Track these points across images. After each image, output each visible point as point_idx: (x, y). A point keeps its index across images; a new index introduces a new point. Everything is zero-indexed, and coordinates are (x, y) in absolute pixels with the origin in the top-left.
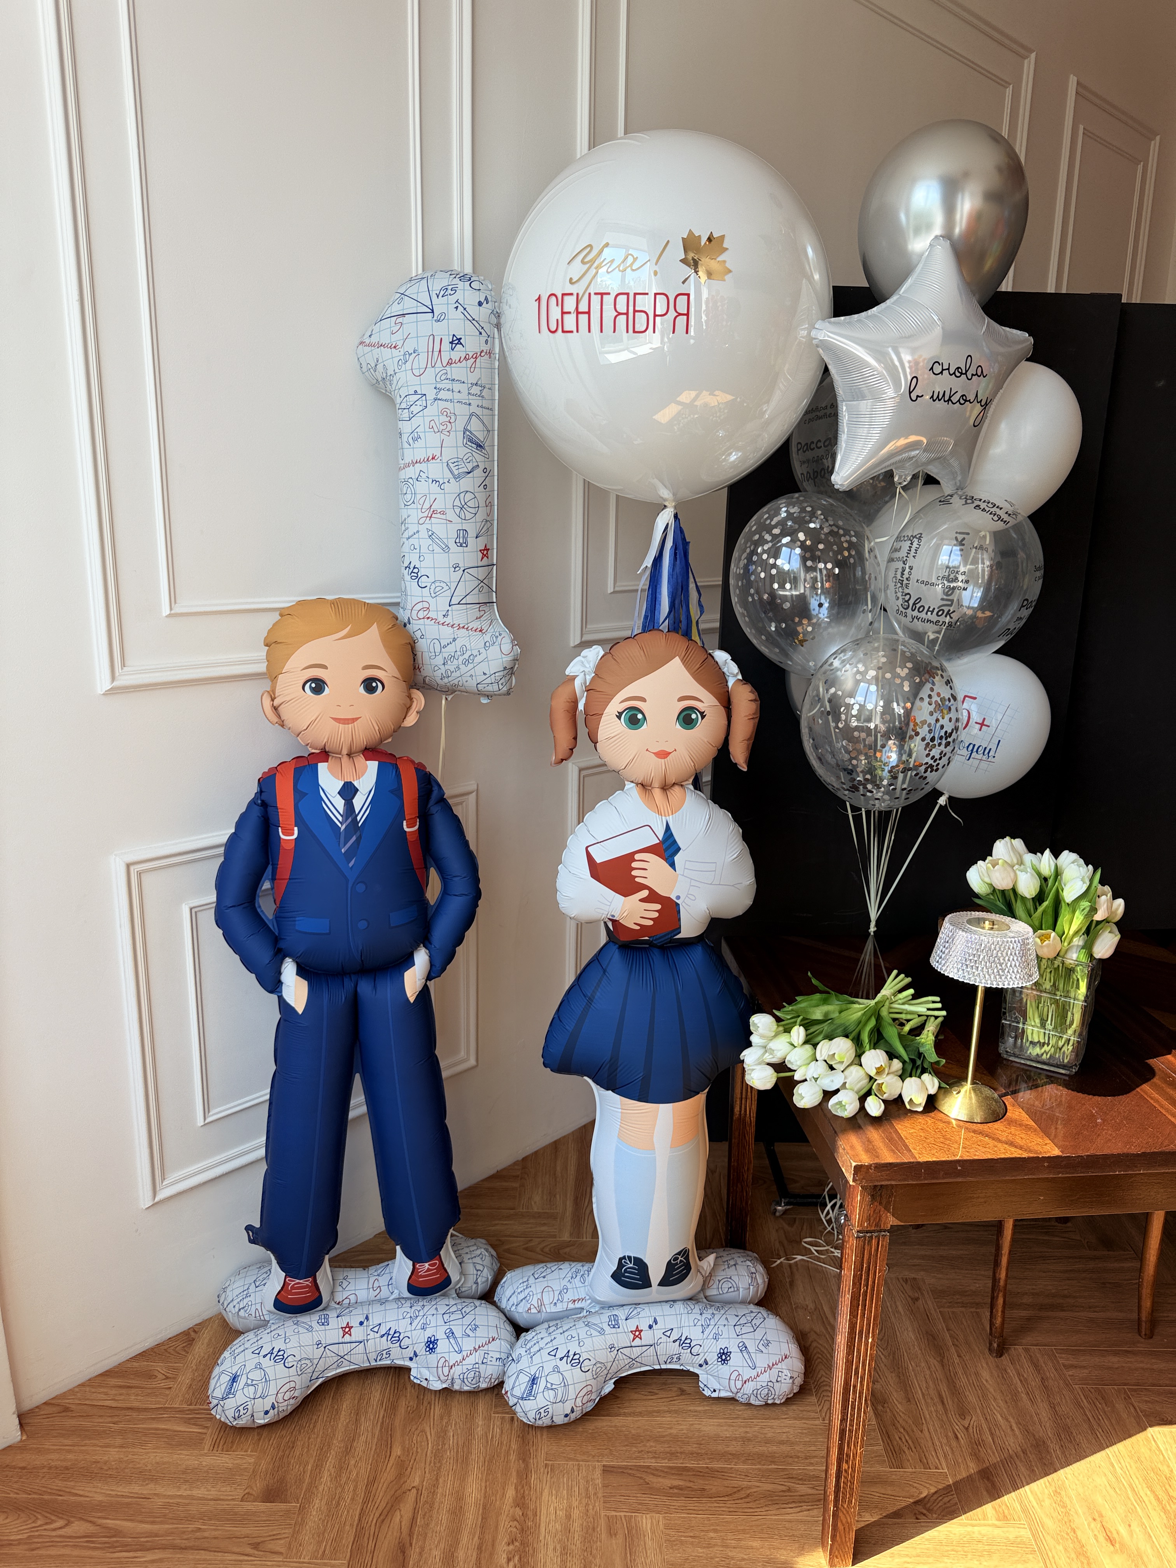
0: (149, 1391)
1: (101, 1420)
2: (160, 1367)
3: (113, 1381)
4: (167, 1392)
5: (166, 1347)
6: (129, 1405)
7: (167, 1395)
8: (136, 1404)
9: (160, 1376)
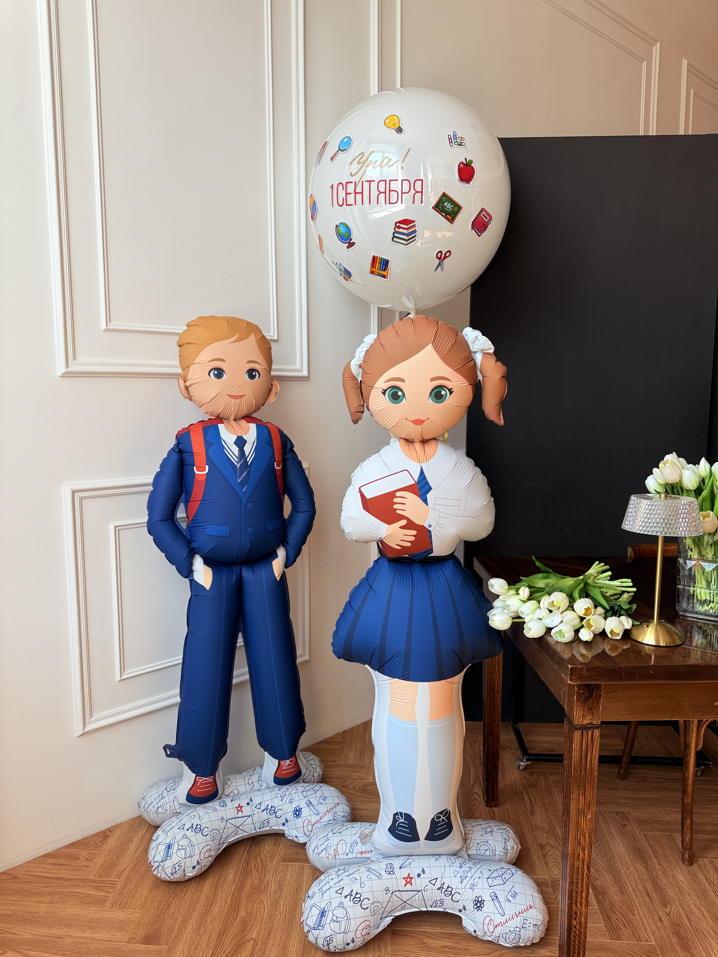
0: (74, 868)
1: (37, 885)
2: (83, 853)
3: (49, 860)
4: (86, 869)
5: (88, 840)
6: (58, 876)
7: (86, 871)
8: (62, 876)
9: (83, 858)
